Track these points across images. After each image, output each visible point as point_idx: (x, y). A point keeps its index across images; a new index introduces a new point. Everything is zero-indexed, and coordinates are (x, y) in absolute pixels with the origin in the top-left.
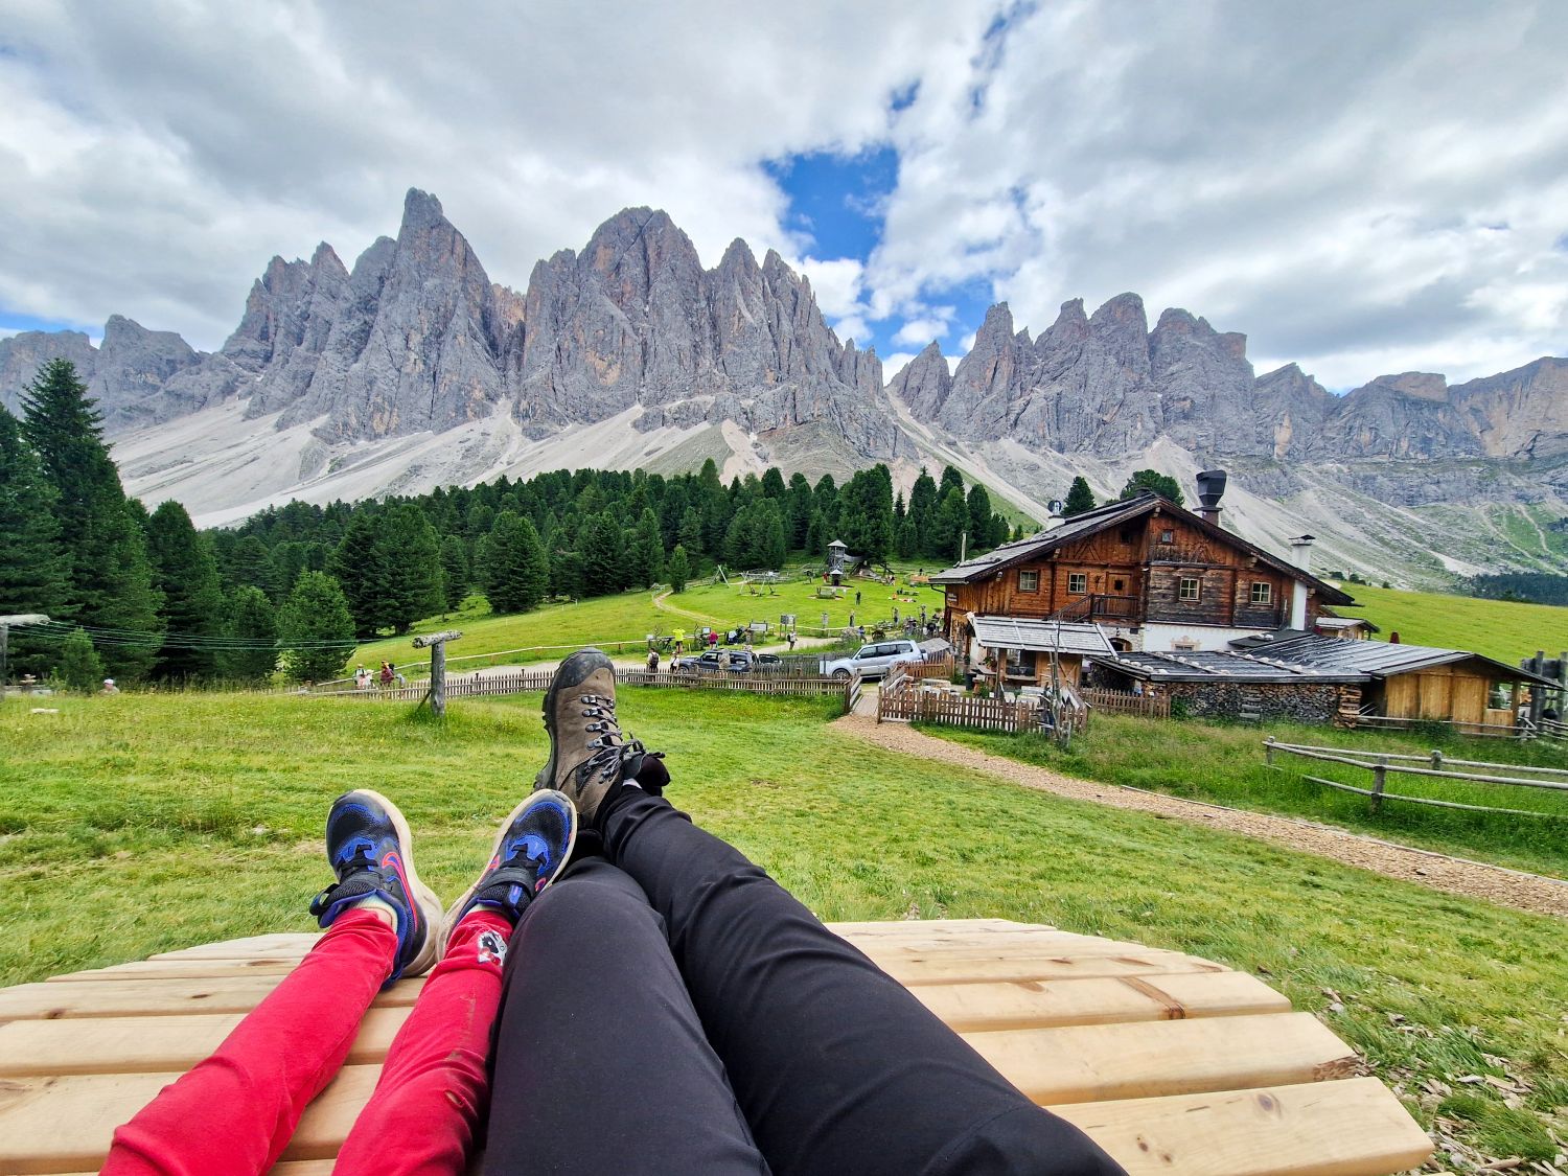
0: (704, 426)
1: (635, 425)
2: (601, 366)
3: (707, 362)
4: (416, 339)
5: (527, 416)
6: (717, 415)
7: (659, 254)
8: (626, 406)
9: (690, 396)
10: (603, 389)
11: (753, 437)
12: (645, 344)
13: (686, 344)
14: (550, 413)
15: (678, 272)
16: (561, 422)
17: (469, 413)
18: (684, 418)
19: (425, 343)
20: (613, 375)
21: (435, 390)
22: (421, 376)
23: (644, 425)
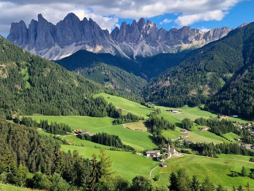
0: (84, 45)
1: (75, 45)
2: (69, 37)
3: (83, 37)
4: (44, 36)
5: (60, 45)
6: (85, 44)
7: (74, 20)
8: (73, 43)
9: (81, 41)
10: (69, 40)
11: (89, 46)
12: (74, 34)
13: (80, 34)
14: (63, 45)
15: (77, 23)
16: (65, 46)
17: (52, 46)
18: (81, 44)
19: (45, 36)
20: (71, 39)
21: (47, 43)
22: (45, 41)
23: (76, 45)
